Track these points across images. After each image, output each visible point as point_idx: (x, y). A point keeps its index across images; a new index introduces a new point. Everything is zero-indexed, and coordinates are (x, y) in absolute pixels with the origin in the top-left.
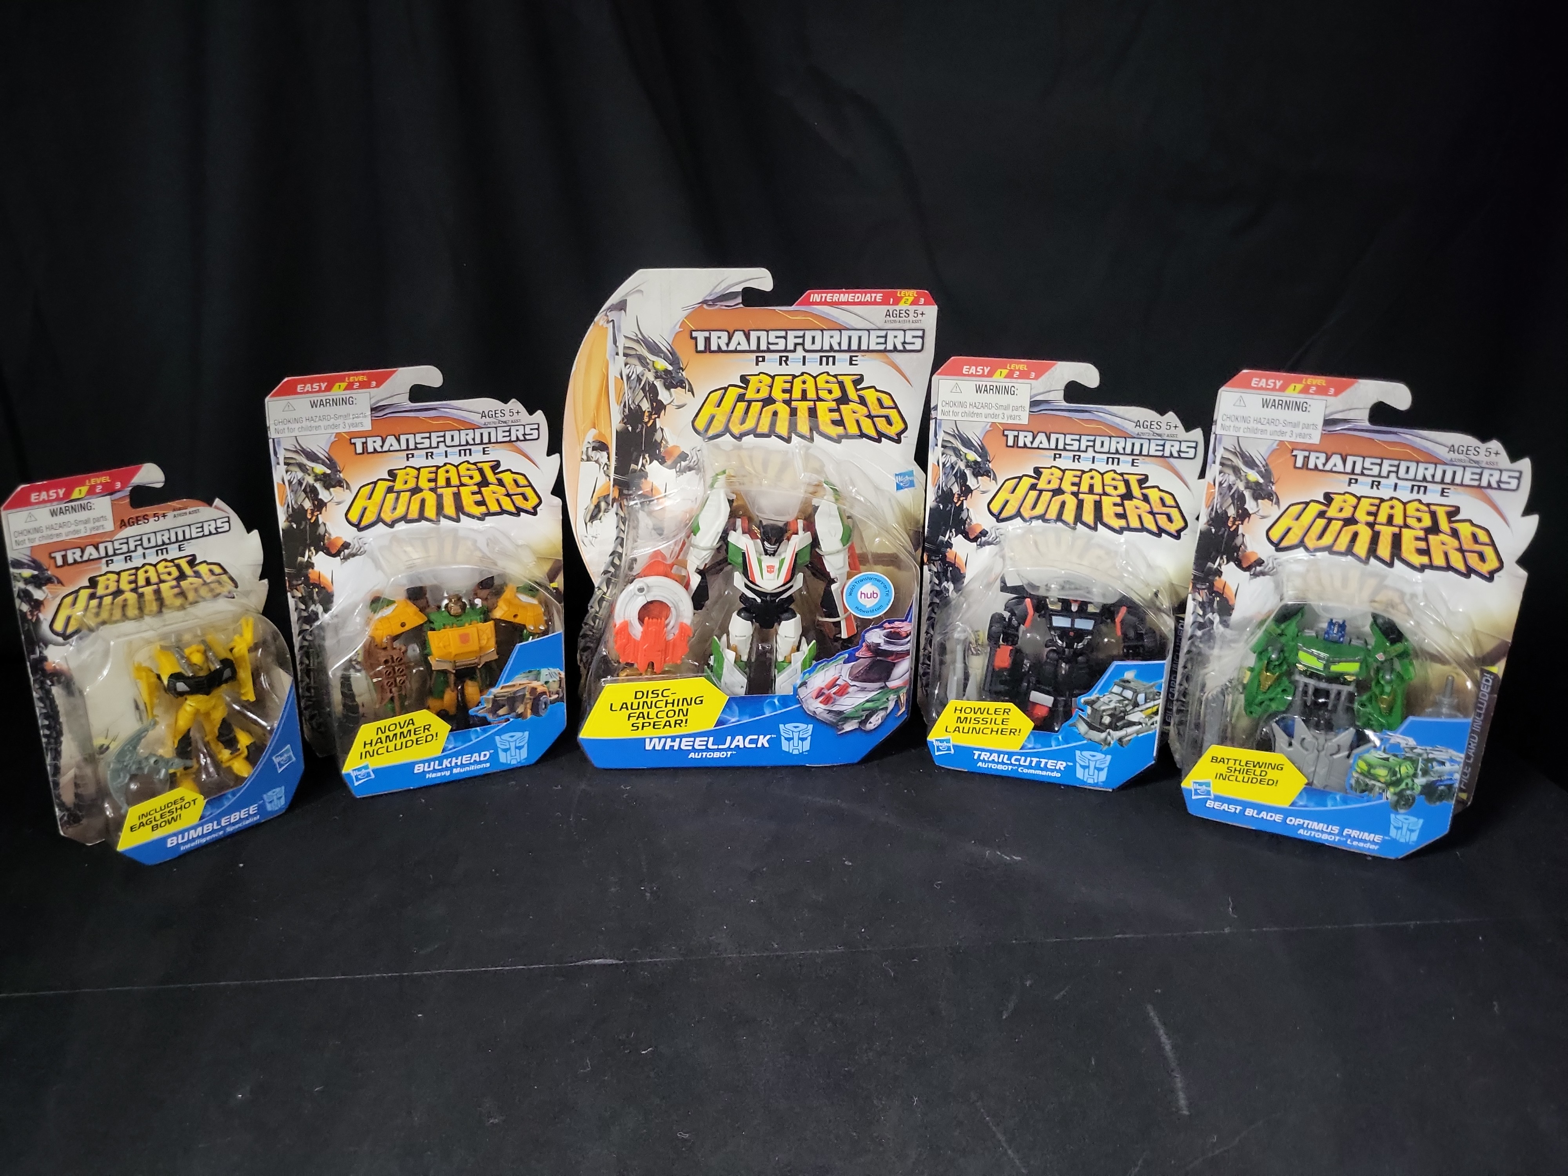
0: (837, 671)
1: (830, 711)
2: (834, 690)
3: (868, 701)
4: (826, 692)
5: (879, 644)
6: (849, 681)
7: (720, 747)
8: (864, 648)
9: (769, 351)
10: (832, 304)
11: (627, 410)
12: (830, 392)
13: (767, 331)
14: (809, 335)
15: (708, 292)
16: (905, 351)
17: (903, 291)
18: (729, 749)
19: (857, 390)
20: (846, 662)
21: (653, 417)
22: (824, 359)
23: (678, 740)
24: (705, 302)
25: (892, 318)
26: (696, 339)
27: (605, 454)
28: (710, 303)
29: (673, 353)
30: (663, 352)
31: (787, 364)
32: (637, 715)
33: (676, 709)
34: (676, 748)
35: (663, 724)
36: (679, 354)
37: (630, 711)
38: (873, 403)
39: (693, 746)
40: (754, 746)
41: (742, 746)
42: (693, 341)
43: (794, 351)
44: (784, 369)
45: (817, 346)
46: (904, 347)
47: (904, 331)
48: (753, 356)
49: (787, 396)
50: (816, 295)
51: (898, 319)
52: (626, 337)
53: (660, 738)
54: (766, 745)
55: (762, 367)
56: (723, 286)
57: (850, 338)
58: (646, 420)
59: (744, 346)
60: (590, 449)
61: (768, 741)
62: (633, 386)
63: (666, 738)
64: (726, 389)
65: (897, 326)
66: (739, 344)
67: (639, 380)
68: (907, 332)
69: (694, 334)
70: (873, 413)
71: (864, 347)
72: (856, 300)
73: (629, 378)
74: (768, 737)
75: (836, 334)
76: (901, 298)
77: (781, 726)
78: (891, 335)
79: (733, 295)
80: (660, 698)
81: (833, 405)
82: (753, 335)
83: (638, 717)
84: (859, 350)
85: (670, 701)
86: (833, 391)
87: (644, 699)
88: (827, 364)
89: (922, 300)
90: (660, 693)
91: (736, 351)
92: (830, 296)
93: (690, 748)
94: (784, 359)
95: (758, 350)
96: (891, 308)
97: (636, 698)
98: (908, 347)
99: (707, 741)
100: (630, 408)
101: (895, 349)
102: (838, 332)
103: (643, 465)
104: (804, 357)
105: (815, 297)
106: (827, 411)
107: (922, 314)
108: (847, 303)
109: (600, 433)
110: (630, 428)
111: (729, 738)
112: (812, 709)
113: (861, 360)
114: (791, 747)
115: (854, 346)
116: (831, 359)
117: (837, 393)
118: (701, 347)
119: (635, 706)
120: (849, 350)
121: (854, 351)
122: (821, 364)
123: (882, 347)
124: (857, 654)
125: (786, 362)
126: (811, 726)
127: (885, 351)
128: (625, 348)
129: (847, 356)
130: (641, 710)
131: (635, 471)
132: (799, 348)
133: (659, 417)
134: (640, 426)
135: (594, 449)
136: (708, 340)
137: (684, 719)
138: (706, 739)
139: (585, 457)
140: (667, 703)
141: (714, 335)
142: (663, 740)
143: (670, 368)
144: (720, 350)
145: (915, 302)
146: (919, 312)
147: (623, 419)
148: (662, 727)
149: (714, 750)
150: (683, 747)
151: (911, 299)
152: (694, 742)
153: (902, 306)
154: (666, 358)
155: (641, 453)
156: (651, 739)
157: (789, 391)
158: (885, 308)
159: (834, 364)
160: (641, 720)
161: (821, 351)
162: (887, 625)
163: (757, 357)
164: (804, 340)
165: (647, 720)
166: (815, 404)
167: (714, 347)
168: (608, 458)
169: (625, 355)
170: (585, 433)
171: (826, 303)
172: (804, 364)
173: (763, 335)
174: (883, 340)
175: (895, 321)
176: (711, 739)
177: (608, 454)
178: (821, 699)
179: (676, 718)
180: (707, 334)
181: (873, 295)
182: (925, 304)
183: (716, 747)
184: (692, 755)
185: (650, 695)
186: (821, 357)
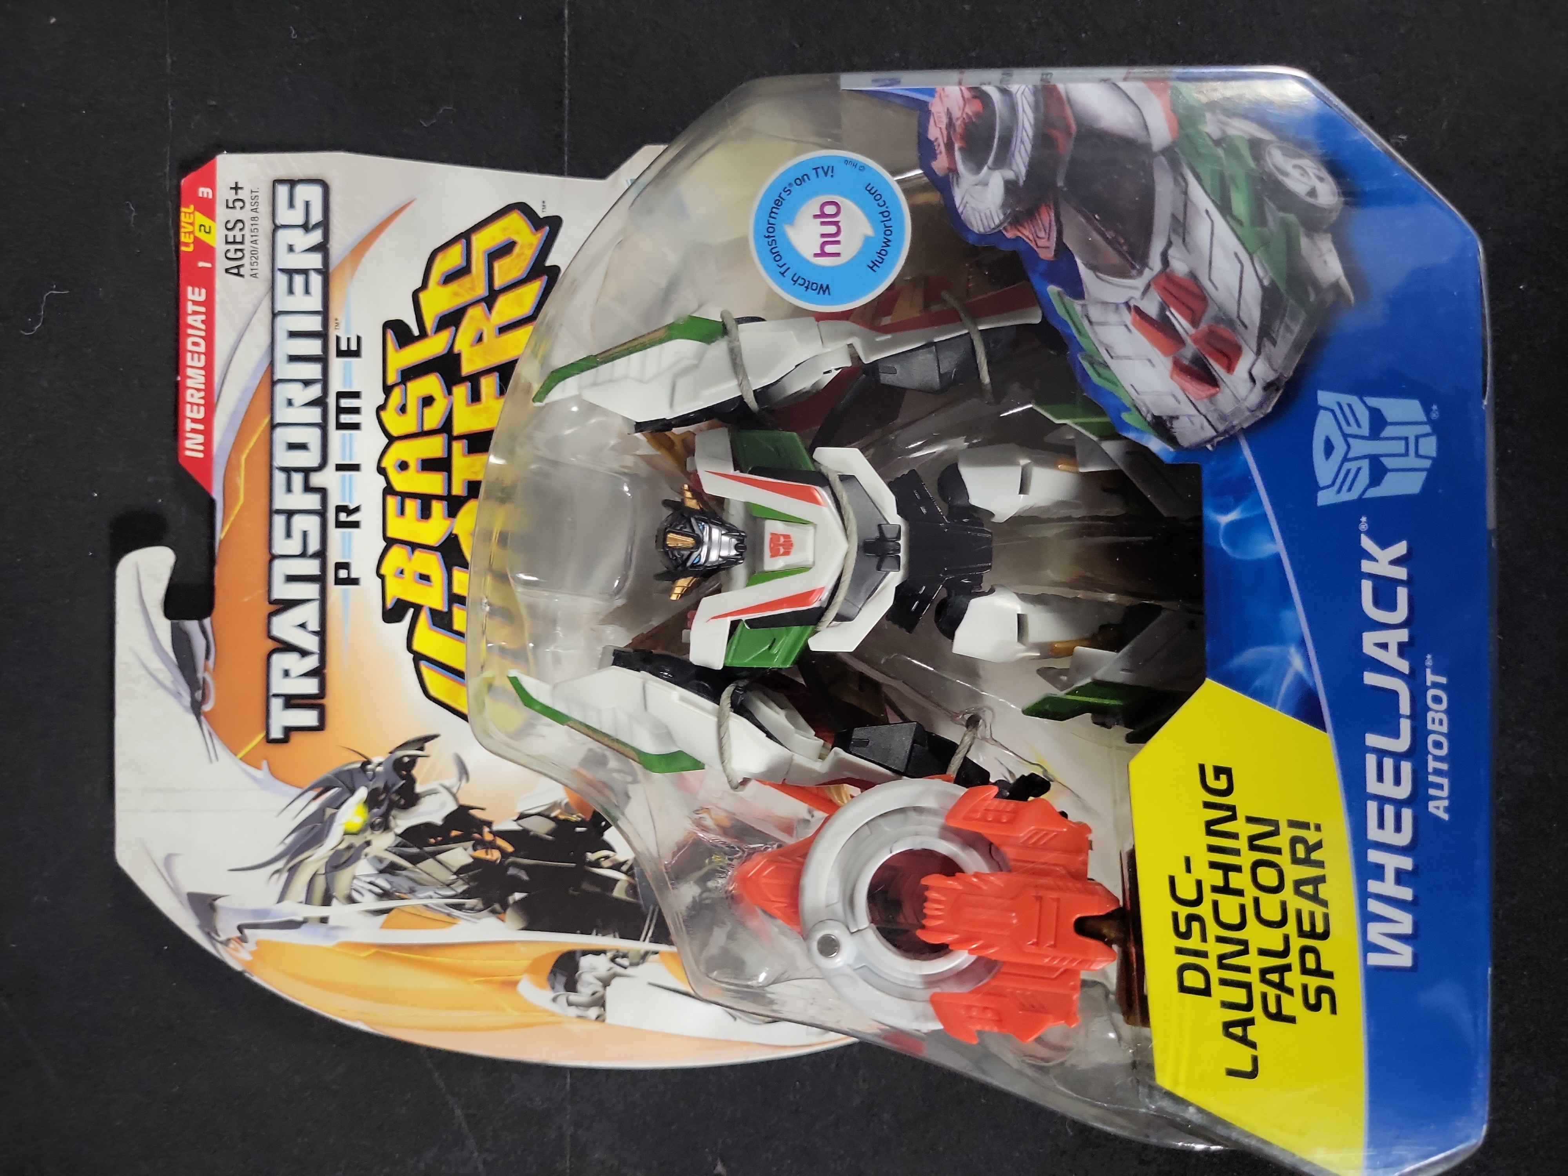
0: (1112, 317)
1: (1265, 333)
2: (1180, 322)
3: (1225, 208)
4: (1189, 350)
5: (1010, 187)
6: (1148, 275)
7: (1405, 707)
8: (1026, 233)
9: (321, 555)
10: (210, 405)
11: (470, 902)
12: (428, 401)
13: (273, 557)
14: (284, 458)
15: (171, 702)
16: (325, 224)
17: (184, 238)
18: (1414, 679)
19: (423, 334)
20: (1076, 289)
21: (488, 837)
22: (345, 418)
23: (1374, 856)
24: (196, 708)
25: (246, 261)
26: (289, 731)
27: (585, 962)
28: (199, 695)
29: (325, 786)
30: (321, 811)
31: (357, 509)
32: (1272, 993)
33: (1247, 858)
34: (1407, 863)
35: (1307, 906)
36: (325, 770)
37: (1257, 1012)
38: (456, 294)
39: (1399, 804)
40: (1402, 594)
41: (1403, 635)
42: (295, 737)
43: (323, 492)
44: (369, 517)
45: (312, 437)
46: (316, 226)
47: (276, 228)
48: (335, 592)
49: (438, 508)
50: (188, 444)
51: (247, 246)
52: (281, 899)
53: (1367, 918)
54: (1400, 549)
55: (363, 568)
56: (156, 664)
57: (293, 359)
58: (495, 855)
59: (309, 614)
60: (573, 997)
61: (1384, 544)
62: (406, 885)
63: (1364, 895)
64: (418, 658)
65: (263, 246)
66: (303, 626)
67: (391, 869)
68: (280, 221)
69: (276, 733)
70: (481, 290)
71: (314, 324)
72: (202, 349)
73: (385, 895)
74: (1367, 543)
75: (282, 392)
76: (197, 242)
77: (1325, 498)
78: (285, 261)
79: (181, 642)
80: (1205, 910)
81: (461, 392)
82: (282, 591)
83: (1280, 986)
84: (323, 335)
85: (1217, 877)
86: (425, 392)
87: (1211, 964)
88: (356, 411)
89: (204, 192)
90: (1184, 912)
91: (322, 634)
92: (192, 412)
93: (1407, 814)
94: (343, 517)
95: (320, 579)
96: (221, 264)
97: (1206, 992)
98: (316, 216)
99: (1382, 754)
100: (466, 894)
101: (322, 248)
102: (279, 388)
103: (617, 867)
104: (340, 468)
105: (192, 445)
106: (477, 407)
107: (236, 188)
108: (208, 369)
109: (533, 969)
110: (518, 896)
111: (1371, 678)
112: (1255, 396)
113: (347, 330)
114: (1412, 461)
115: (313, 347)
116: (345, 403)
117: (431, 384)
118: (309, 718)
119: (1239, 996)
120: (323, 359)
121: (325, 347)
122: (356, 426)
123: (316, 281)
124: (1047, 254)
125: (350, 512)
126: (1325, 398)
127: (325, 273)
128: (308, 901)
129: (336, 364)
130: (1254, 978)
131: (632, 889)
132: (316, 480)
133: (489, 824)
134: (512, 871)
135: (571, 986)
136: (292, 702)
137: (1287, 834)
138: (1371, 760)
139: (593, 1012)
140: (1226, 889)
141: (280, 685)
142: (1374, 906)
143: (362, 793)
144: (318, 673)
145: (207, 208)
146: (232, 195)
147: (494, 912)
148: (1319, 910)
149: (1419, 733)
150: (1404, 838)
151: (200, 219)
152: (1383, 800)
153: (216, 239)
154: (337, 803)
155: (584, 871)
156: (1369, 947)
157: (426, 501)
158: (222, 281)
159: (356, 395)
160: (1293, 979)
161: (323, 426)
162: (940, 164)
163: (339, 581)
164: (297, 470)
165: (1293, 958)
166: (460, 437)
167: (310, 686)
168: (598, 953)
169: (327, 901)
170: (527, 1007)
171: (208, 421)
172: (355, 467)
173: (281, 568)
174: (299, 280)
175: (254, 253)
176: (1373, 740)
177: (585, 953)
178: (1218, 368)
179: (1284, 860)
180: (277, 704)
181: (190, 308)
182: (212, 184)
183: (1405, 726)
184: (1438, 808)
185: (1194, 943)
186: (340, 426)
